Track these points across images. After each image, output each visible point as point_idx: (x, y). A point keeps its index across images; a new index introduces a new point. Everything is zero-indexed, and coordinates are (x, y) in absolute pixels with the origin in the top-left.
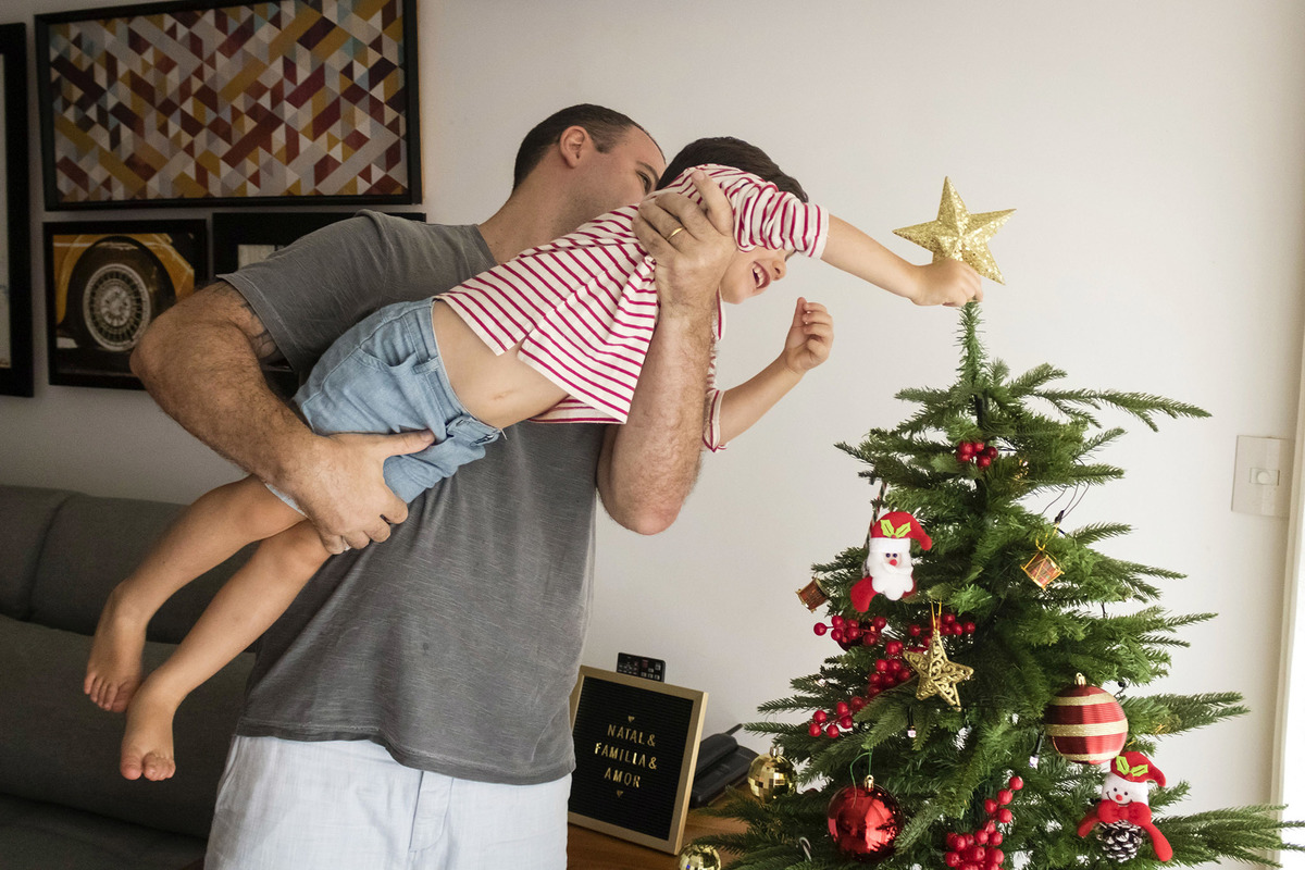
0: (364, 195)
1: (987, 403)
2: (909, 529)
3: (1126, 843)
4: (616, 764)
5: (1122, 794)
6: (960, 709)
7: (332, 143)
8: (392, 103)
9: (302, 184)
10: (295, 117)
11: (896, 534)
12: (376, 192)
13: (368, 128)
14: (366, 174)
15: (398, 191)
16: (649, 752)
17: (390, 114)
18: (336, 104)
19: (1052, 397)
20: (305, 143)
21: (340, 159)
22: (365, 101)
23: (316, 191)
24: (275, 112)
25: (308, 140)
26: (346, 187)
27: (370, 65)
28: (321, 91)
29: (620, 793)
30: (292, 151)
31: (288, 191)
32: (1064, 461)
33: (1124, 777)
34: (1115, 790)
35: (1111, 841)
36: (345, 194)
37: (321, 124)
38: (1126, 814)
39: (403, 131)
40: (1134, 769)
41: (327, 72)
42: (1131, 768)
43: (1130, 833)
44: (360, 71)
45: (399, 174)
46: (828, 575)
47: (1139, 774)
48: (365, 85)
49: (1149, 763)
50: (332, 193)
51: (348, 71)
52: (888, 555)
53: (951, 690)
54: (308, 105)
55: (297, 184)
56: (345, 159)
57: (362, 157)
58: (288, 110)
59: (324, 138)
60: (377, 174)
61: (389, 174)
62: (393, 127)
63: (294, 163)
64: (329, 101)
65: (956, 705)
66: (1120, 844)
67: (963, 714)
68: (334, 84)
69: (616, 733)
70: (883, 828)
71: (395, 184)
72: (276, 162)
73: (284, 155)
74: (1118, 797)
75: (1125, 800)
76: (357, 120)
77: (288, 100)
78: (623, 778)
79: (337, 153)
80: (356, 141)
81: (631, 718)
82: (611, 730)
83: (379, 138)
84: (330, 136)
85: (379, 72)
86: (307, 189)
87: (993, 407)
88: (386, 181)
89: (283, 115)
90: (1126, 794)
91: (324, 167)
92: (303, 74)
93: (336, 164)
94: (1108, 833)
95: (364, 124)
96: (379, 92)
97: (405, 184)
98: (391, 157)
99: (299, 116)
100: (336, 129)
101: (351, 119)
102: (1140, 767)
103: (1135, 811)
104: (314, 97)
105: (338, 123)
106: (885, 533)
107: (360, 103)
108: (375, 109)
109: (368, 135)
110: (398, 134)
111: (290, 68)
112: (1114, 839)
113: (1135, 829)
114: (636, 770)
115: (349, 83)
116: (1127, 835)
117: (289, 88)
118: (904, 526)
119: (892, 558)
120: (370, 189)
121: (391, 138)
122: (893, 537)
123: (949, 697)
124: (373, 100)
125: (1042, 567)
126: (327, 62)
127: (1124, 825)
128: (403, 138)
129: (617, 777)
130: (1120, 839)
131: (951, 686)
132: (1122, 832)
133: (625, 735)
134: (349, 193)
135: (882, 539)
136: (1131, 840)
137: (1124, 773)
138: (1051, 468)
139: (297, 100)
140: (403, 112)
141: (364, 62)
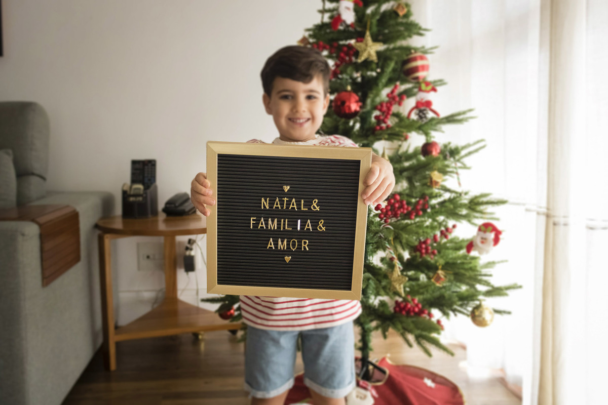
4: (278, 234)
16: (315, 217)
29: (288, 259)
33: (424, 91)
42: (426, 87)
47: (429, 90)
69: (271, 204)
75: (424, 100)
78: (288, 244)
81: (287, 188)
82: (265, 203)
114: (304, 234)
125: (401, 9)
129: (282, 245)
133: (282, 204)
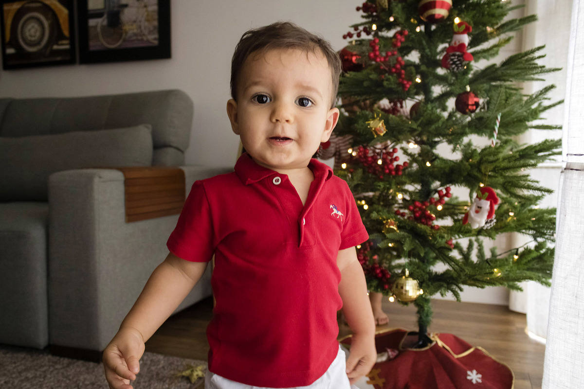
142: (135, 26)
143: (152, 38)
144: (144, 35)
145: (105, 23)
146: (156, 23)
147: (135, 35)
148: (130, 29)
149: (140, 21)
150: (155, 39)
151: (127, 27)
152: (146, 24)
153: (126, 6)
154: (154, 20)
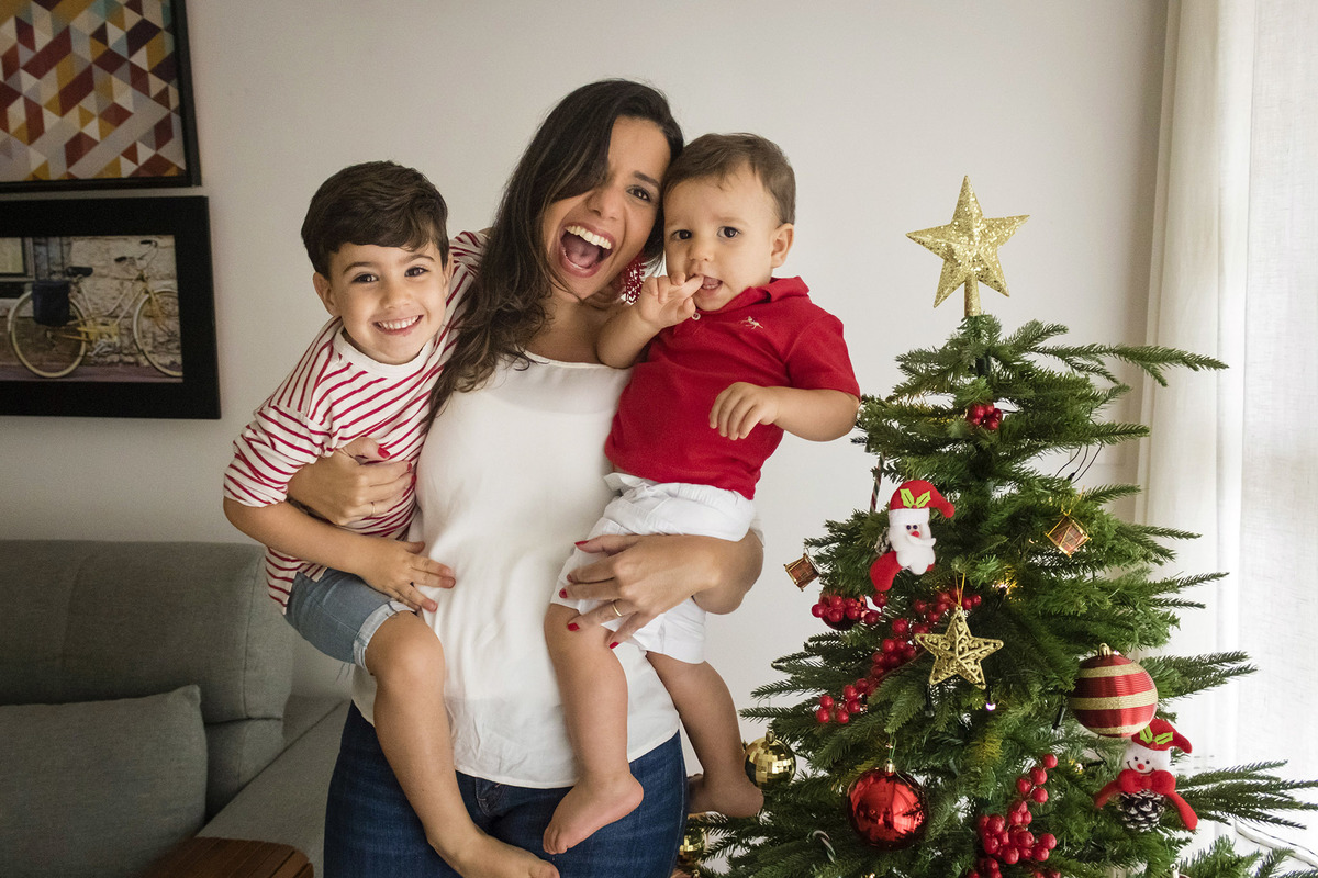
0: (131, 178)
1: (989, 362)
2: (929, 499)
3: (1150, 813)
5: (1144, 763)
6: (984, 687)
7: (86, 118)
8: (159, 71)
9: (51, 168)
10: (35, 89)
11: (917, 503)
12: (145, 174)
13: (131, 100)
14: (131, 153)
15: (172, 173)
17: (156, 85)
18: (88, 73)
19: (1062, 354)
20: (50, 119)
21: (97, 138)
22: (125, 68)
23: (69, 174)
24: (10, 83)
25: (53, 115)
26: (106, 169)
27: (128, 29)
28: (68, 57)
30: (34, 129)
31: (34, 175)
32: (1083, 421)
33: (1147, 746)
34: (1136, 759)
35: (1134, 812)
36: (105, 177)
37: (70, 97)
38: (1149, 783)
39: (174, 101)
40: (1159, 738)
41: (73, 36)
42: (1154, 736)
43: (1153, 802)
44: (115, 35)
45: (173, 152)
46: (823, 550)
47: (1163, 743)
48: (123, 51)
49: (1174, 731)
50: (90, 177)
51: (100, 35)
52: (908, 527)
53: (976, 667)
54: (52, 74)
55: (45, 167)
56: (103, 135)
57: (124, 135)
58: (27, 81)
59: (74, 114)
60: (145, 153)
61: (159, 152)
62: (162, 99)
63: (38, 142)
64: (78, 70)
65: (981, 683)
66: (1144, 814)
67: (988, 691)
68: (84, 51)
70: (910, 814)
71: (169, 165)
72: (15, 142)
73: (25, 134)
74: (1140, 766)
75: (1148, 768)
76: (115, 92)
77: (26, 68)
79: (92, 130)
80: (116, 116)
83: (144, 114)
84: (82, 110)
85: (140, 35)
86: (57, 171)
87: (996, 366)
88: (157, 161)
89: (21, 88)
90: (1148, 762)
91: (77, 147)
92: (43, 38)
93: (93, 143)
94: (1129, 803)
95: (125, 96)
96: (141, 59)
97: (181, 164)
98: (161, 133)
99: (43, 88)
100: (90, 103)
101: (108, 91)
102: (1165, 735)
103: (1159, 779)
104: (60, 64)
105: (92, 96)
106: (906, 503)
107: (118, 71)
108: (138, 79)
109: (130, 108)
110: (167, 105)
111: (25, 32)
112: (1137, 808)
113: (1158, 798)
115: (101, 49)
116: (1151, 804)
117: (25, 55)
118: (924, 495)
119: (912, 530)
120: (137, 171)
121: (160, 112)
122: (914, 507)
123: (975, 675)
124: (135, 70)
125: (1069, 534)
126: (72, 24)
127: (1147, 794)
128: (175, 111)
130: (1144, 809)
131: (976, 663)
132: (1145, 801)
134: (111, 175)
135: (903, 510)
136: (1154, 809)
137: (1147, 741)
138: (1068, 428)
139: (38, 68)
140: (175, 81)
141: (121, 25)
142: (113, 327)
143: (166, 363)
144: (142, 352)
145: (28, 310)
146: (174, 325)
147: (118, 351)
148: (100, 334)
149: (129, 316)
150: (172, 366)
151: (91, 328)
152: (146, 323)
153: (87, 272)
154: (169, 316)
